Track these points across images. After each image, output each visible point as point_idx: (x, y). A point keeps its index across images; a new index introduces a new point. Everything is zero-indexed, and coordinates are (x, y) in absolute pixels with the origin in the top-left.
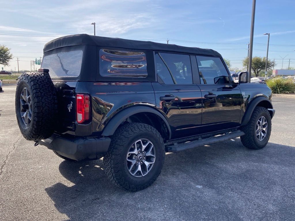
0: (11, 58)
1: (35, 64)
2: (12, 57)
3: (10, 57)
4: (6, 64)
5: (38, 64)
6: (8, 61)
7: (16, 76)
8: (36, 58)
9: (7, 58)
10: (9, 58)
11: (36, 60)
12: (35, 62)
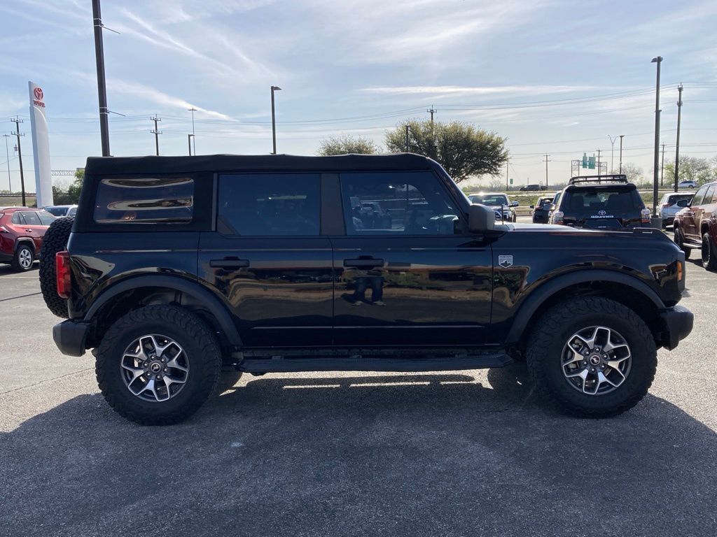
0: (505, 160)
1: (581, 167)
2: (508, 156)
3: (504, 157)
4: (497, 174)
5: (589, 168)
6: (499, 166)
7: (529, 197)
8: (585, 154)
9: (498, 161)
10: (503, 159)
11: (585, 158)
12: (581, 163)
